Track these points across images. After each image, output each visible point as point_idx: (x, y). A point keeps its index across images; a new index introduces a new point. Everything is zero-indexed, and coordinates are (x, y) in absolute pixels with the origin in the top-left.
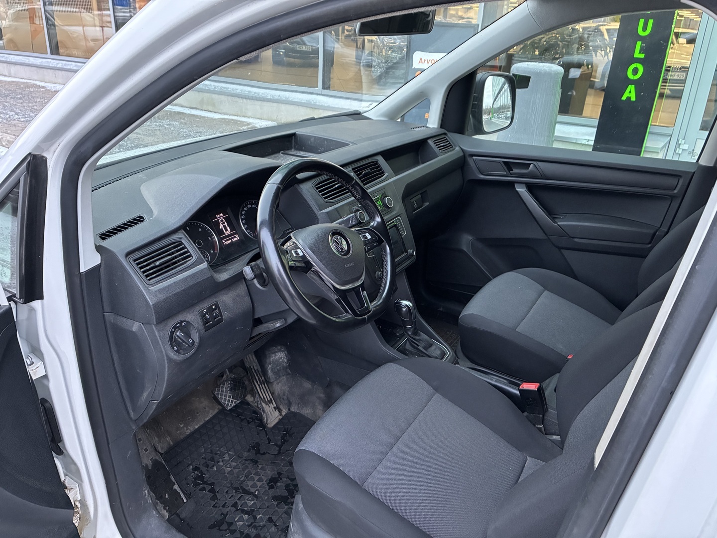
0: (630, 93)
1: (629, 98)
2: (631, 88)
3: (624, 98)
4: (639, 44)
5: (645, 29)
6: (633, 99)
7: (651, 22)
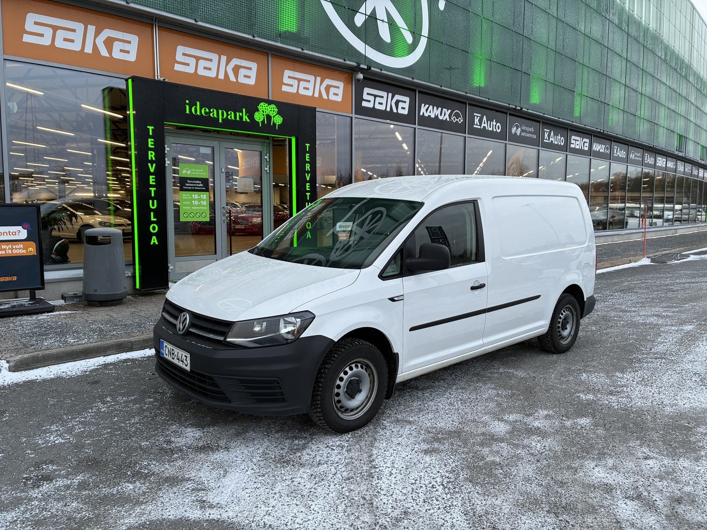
0: (154, 240)
1: (154, 243)
2: (154, 238)
3: (152, 243)
4: (152, 213)
5: (153, 205)
6: (157, 243)
7: (155, 201)
